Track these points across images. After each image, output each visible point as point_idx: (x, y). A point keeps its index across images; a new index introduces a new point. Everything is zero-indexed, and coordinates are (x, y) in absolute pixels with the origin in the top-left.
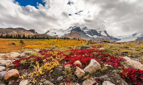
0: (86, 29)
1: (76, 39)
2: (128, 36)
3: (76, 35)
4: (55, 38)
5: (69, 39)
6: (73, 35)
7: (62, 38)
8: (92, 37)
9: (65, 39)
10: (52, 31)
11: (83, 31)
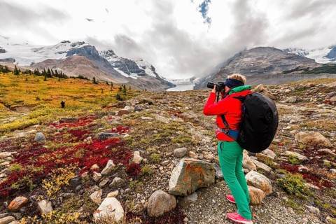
0: (114, 56)
1: (86, 79)
5: (66, 77)
6: (75, 67)
7: (37, 73)
8: (127, 76)
9: (48, 75)
11: (105, 60)
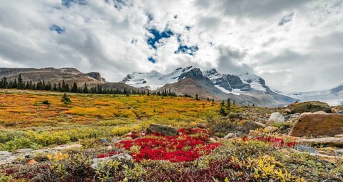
0: (216, 74)
1: (190, 97)
2: (318, 94)
3: (190, 88)
4: (143, 93)
5: (176, 96)
6: (183, 87)
7: (159, 94)
8: (228, 92)
9: (165, 94)
10: (137, 77)
11: (207, 79)
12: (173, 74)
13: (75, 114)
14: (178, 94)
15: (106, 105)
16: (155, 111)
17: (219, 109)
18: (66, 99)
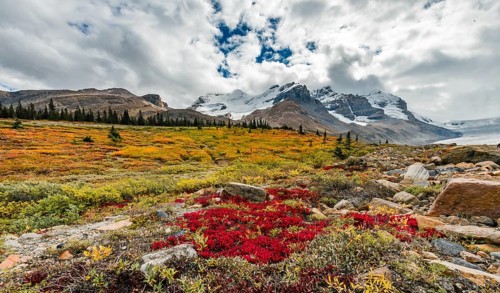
0: (331, 93)
1: (291, 129)
2: (492, 122)
3: (291, 115)
4: (222, 125)
5: (269, 128)
6: (280, 115)
7: (244, 125)
9: (253, 126)
10: (214, 100)
11: (317, 102)
12: (265, 95)
13: (128, 157)
14: (272, 125)
15: (170, 143)
16: (239, 152)
17: (333, 148)
18: (114, 134)
